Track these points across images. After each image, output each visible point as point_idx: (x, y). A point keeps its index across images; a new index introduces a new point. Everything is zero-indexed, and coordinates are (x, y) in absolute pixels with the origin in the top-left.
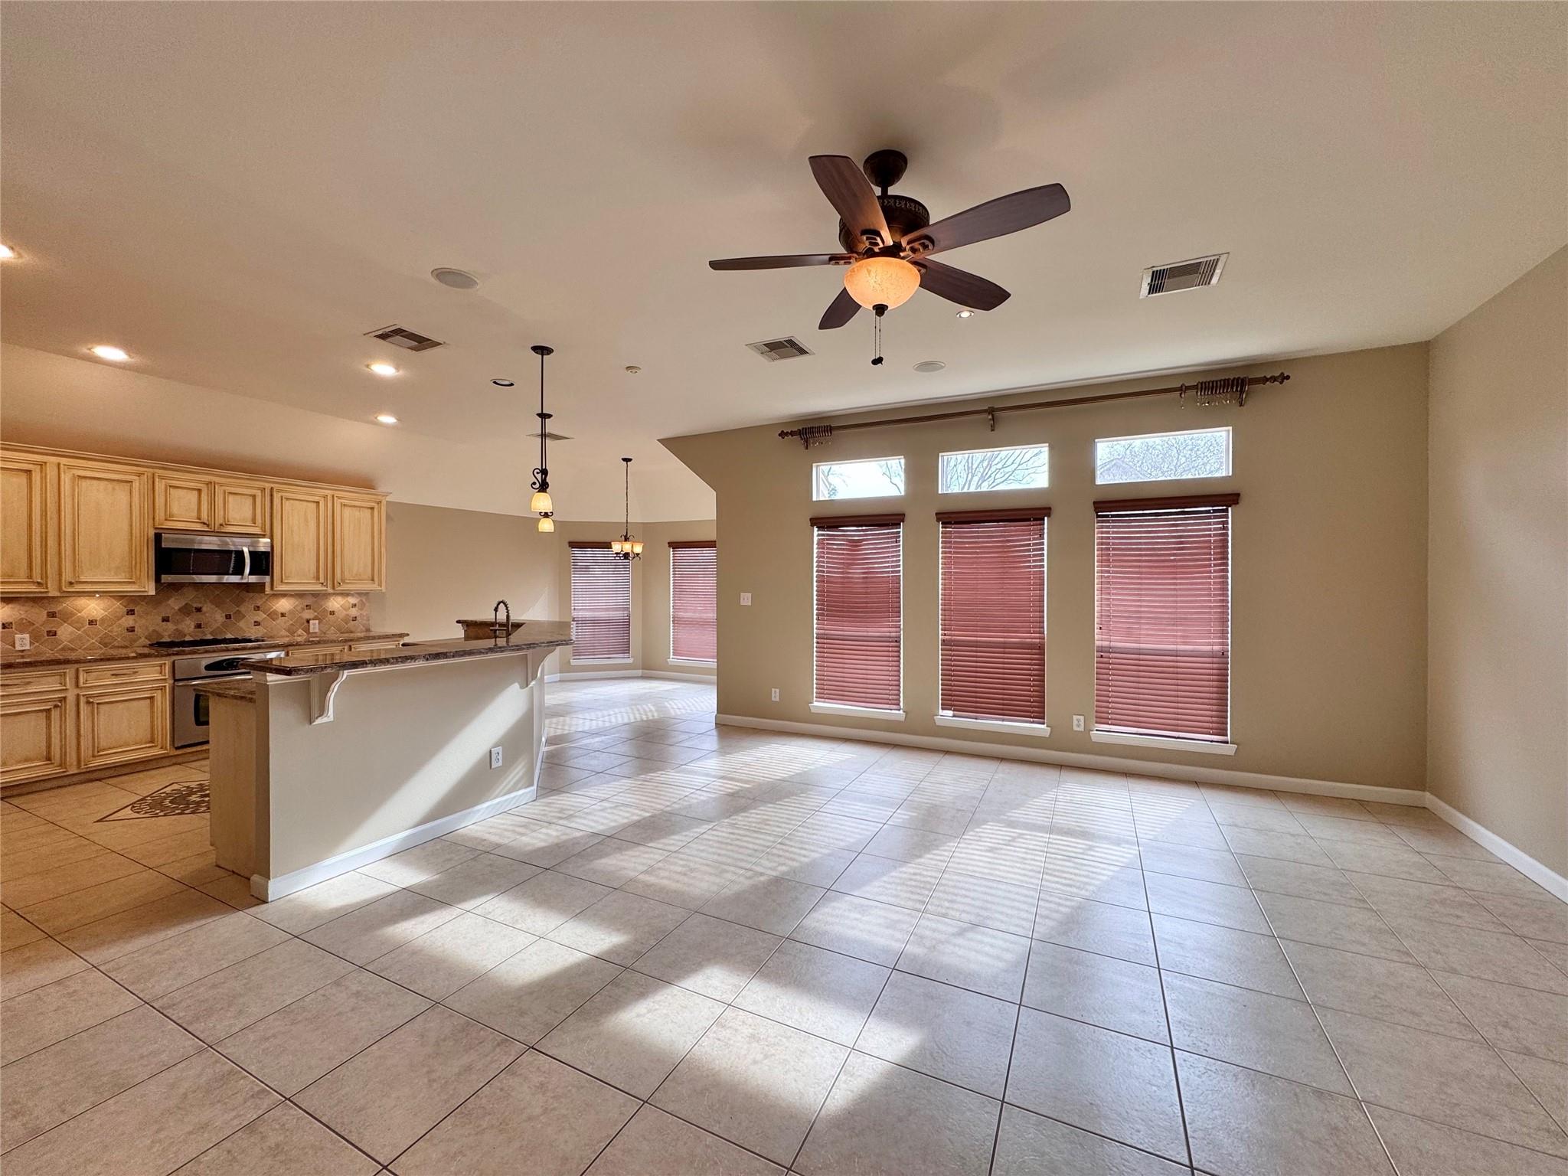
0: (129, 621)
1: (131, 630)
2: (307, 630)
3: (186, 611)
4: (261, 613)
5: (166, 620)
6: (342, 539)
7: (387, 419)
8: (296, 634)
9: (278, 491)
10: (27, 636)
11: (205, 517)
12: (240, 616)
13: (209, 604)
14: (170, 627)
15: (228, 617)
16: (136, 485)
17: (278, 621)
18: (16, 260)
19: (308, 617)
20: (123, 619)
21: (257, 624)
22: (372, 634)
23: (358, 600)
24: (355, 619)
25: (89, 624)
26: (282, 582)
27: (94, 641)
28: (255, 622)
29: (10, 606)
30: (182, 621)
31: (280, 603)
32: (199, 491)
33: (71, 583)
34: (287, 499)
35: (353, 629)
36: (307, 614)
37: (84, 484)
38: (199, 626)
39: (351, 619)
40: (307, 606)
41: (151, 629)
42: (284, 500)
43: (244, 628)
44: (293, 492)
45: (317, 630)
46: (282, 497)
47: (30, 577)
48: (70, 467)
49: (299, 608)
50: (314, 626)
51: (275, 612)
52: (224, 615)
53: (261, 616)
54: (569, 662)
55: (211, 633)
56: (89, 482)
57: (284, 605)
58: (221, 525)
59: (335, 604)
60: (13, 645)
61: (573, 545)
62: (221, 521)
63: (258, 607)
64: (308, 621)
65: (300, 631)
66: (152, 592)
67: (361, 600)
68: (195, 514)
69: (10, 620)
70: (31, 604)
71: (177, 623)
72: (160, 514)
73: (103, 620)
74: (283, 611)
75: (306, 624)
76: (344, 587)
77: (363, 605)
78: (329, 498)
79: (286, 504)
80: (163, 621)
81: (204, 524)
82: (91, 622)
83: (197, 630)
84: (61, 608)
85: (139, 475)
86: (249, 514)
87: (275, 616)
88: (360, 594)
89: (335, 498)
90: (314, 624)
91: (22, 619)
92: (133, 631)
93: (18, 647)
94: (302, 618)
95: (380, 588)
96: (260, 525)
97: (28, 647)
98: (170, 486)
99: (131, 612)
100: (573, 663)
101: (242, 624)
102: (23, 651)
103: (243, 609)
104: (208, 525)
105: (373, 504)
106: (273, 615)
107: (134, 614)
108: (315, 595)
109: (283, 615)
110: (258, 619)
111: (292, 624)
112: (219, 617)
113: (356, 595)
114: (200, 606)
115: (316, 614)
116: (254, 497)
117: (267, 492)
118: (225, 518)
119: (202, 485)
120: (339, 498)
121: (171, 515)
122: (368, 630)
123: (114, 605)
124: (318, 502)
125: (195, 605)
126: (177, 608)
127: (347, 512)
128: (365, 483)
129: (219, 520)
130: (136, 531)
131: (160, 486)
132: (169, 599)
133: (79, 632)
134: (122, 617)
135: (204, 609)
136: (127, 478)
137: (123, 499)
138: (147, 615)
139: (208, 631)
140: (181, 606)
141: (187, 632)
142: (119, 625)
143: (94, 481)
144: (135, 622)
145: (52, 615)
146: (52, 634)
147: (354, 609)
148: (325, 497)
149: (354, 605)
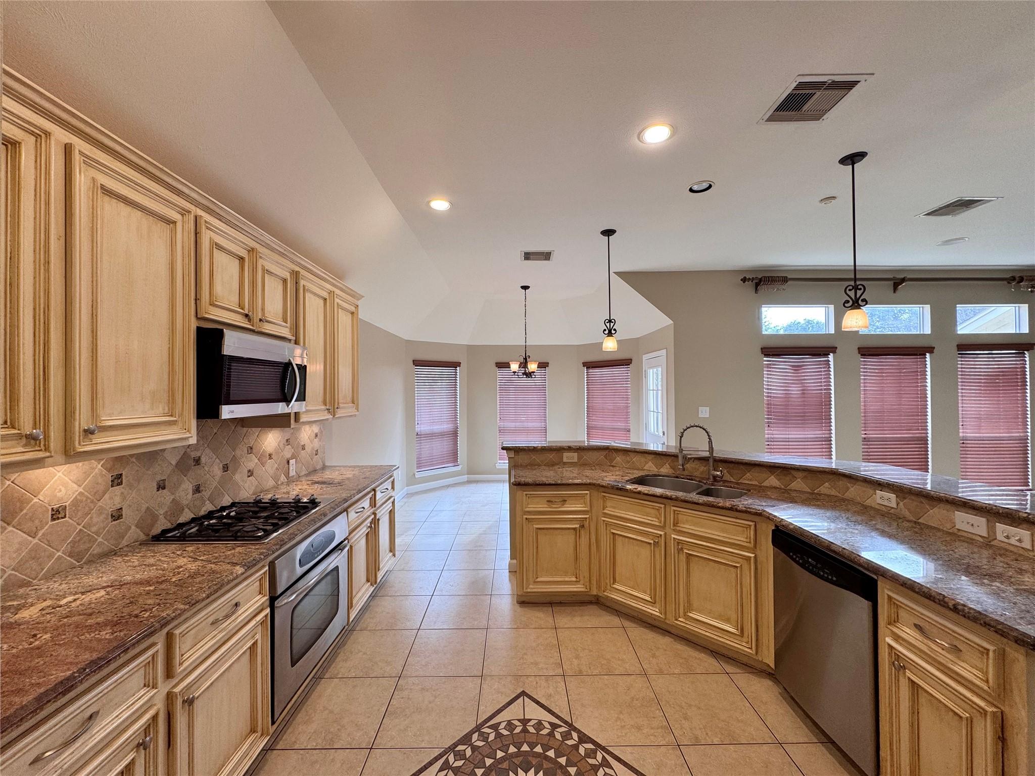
0: (113, 499)
1: (117, 515)
2: (287, 475)
4: (254, 457)
5: (161, 486)
8: (280, 482)
9: (301, 277)
11: (246, 304)
12: (236, 464)
13: (208, 451)
14: (166, 496)
15: (225, 468)
17: (265, 466)
19: (287, 456)
20: (107, 496)
21: (251, 473)
23: (319, 429)
24: (317, 453)
25: (53, 519)
27: (59, 554)
28: (248, 471)
30: (181, 484)
31: (268, 439)
32: (242, 260)
34: (307, 290)
35: (315, 466)
36: (288, 452)
38: (197, 490)
39: (315, 451)
40: (286, 441)
41: (144, 507)
43: (239, 483)
44: (311, 282)
45: (294, 473)
46: (304, 287)
48: (91, 162)
49: (281, 445)
50: (293, 468)
51: (264, 454)
52: (221, 466)
53: (252, 462)
54: (414, 474)
57: (270, 442)
58: (261, 320)
59: (305, 434)
61: (417, 363)
62: (261, 315)
63: (251, 448)
64: (288, 462)
65: (281, 477)
66: (193, 440)
68: (237, 299)
71: (173, 489)
72: (204, 290)
73: (76, 503)
74: (270, 451)
75: (285, 466)
77: (322, 434)
79: (307, 298)
80: (158, 489)
81: (247, 316)
82: (57, 514)
83: (194, 496)
87: (264, 460)
89: (334, 296)
90: (292, 465)
92: (120, 517)
94: (283, 459)
98: (216, 245)
99: (117, 480)
100: (418, 475)
101: (237, 477)
103: (238, 452)
104: (249, 320)
106: (263, 458)
107: (120, 484)
109: (271, 456)
110: (251, 466)
111: (277, 468)
112: (217, 471)
114: (198, 454)
115: (292, 450)
116: (284, 281)
119: (244, 251)
120: (337, 296)
121: (215, 297)
122: (325, 466)
123: (93, 469)
124: (326, 299)
126: (174, 462)
129: (259, 312)
133: (36, 541)
134: (104, 493)
135: (203, 460)
136: (174, 215)
137: (161, 253)
138: (139, 481)
139: (206, 494)
140: (178, 458)
141: (185, 502)
142: (101, 511)
143: (125, 210)
144: (124, 497)
147: (316, 440)
148: (330, 293)
149: (316, 435)
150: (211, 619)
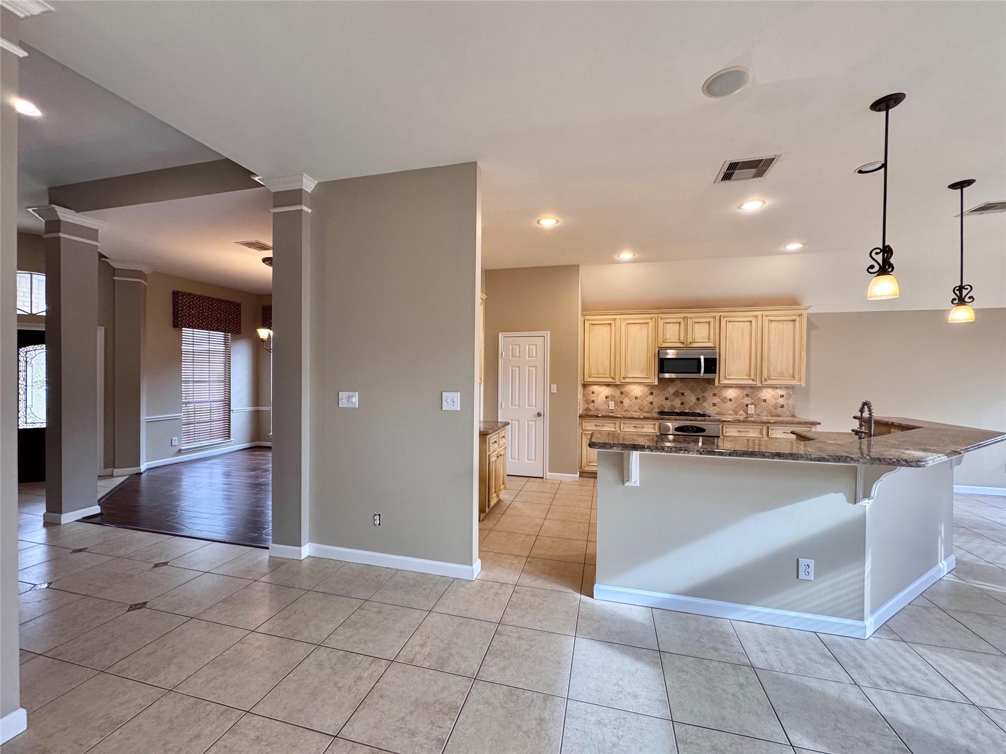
0: (650, 398)
1: (651, 403)
2: (746, 412)
3: (676, 394)
4: (717, 398)
5: (667, 399)
6: (769, 347)
7: (794, 246)
8: (738, 414)
9: (724, 317)
10: (613, 402)
11: (682, 339)
12: (705, 399)
13: (688, 391)
14: (669, 403)
15: (698, 399)
16: (650, 324)
17: (727, 404)
18: (557, 225)
19: (747, 403)
21: (714, 405)
22: (796, 420)
23: (786, 392)
24: (782, 406)
26: (725, 378)
27: (636, 408)
28: (713, 404)
29: (609, 388)
30: (675, 400)
31: (727, 392)
32: (680, 323)
33: (624, 378)
34: (730, 322)
35: (780, 414)
36: (747, 401)
37: (630, 326)
38: (682, 404)
39: (779, 406)
40: (746, 395)
41: (660, 404)
42: (728, 323)
43: (707, 407)
44: (735, 317)
45: (753, 412)
46: (726, 321)
47: (610, 375)
48: (625, 319)
49: (741, 396)
50: (751, 409)
51: (725, 398)
52: (696, 398)
53: (716, 400)
55: (689, 409)
56: (631, 325)
57: (731, 393)
58: (691, 343)
59: (767, 394)
60: (609, 407)
62: (691, 341)
63: (715, 394)
64: (747, 406)
65: (741, 412)
66: (656, 383)
67: (788, 392)
68: (678, 338)
69: (608, 395)
70: (615, 387)
71: (672, 401)
72: (660, 340)
73: (640, 396)
74: (731, 398)
75: (745, 407)
76: (769, 382)
77: (789, 396)
78: (760, 317)
79: (730, 325)
80: (666, 399)
81: (682, 343)
82: (636, 398)
83: (682, 406)
84: (625, 390)
85: (651, 319)
86: (706, 334)
87: (726, 401)
88: (787, 387)
89: (764, 317)
90: (751, 408)
91: (612, 395)
92: (652, 404)
93: (610, 408)
94: (743, 403)
95: (799, 384)
96: (712, 341)
97: (613, 408)
98: (665, 323)
99: (652, 394)
101: (705, 404)
102: (612, 410)
103: (705, 394)
104: (683, 343)
105: (794, 318)
106: (724, 400)
108: (753, 387)
109: (730, 400)
110: (715, 402)
111: (736, 407)
112: (693, 399)
113: (784, 389)
114: (683, 392)
115: (753, 401)
116: (709, 323)
117: (718, 318)
118: (692, 338)
119: (681, 320)
120: (767, 316)
121: (666, 340)
122: (793, 416)
123: (644, 389)
124: (751, 321)
125: (681, 391)
126: (672, 392)
127: (774, 325)
128: (792, 302)
129: (690, 340)
130: (650, 350)
131: (661, 323)
132: (668, 387)
133: (631, 403)
134: (648, 396)
135: (685, 394)
136: (646, 321)
137: (645, 333)
138: (658, 395)
139: (687, 407)
140: (674, 391)
141: (677, 407)
142: (647, 400)
143: (634, 325)
144: (653, 399)
145: (622, 393)
146: (622, 402)
147: (782, 399)
148: (756, 316)
149: (782, 396)
150: (634, 425)
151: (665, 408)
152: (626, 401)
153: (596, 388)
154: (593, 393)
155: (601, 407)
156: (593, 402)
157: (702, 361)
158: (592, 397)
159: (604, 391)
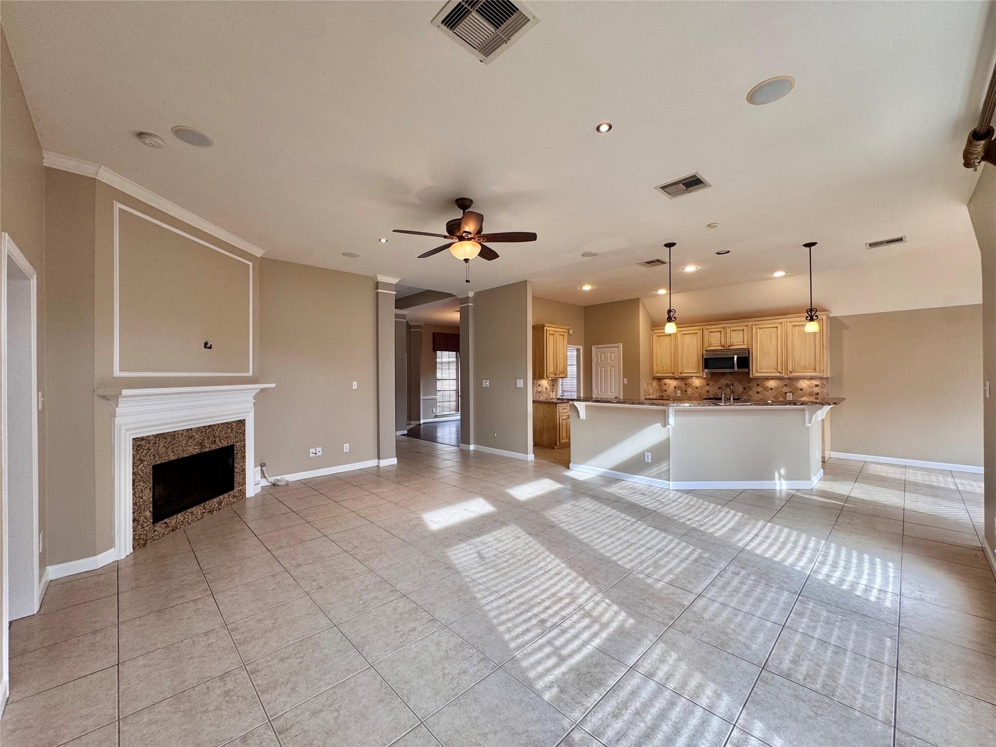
0: (707, 388)
2: (785, 398)
7: (780, 274)
8: (778, 400)
9: (756, 325)
10: (680, 391)
11: (723, 343)
12: (750, 388)
15: (745, 389)
16: (699, 334)
17: (769, 392)
19: (785, 391)
21: (758, 393)
23: (820, 383)
24: (817, 394)
26: (759, 372)
27: (697, 395)
29: (677, 381)
31: (770, 383)
32: (721, 331)
33: (681, 373)
34: (760, 328)
36: (785, 389)
37: (684, 336)
39: (814, 394)
40: (785, 385)
41: (714, 392)
42: (758, 329)
43: (753, 395)
44: (763, 324)
45: (791, 399)
46: (756, 328)
47: (671, 371)
48: (680, 331)
49: (780, 386)
51: (767, 387)
53: (760, 389)
55: (738, 396)
58: (728, 346)
59: (803, 384)
60: (676, 394)
63: (756, 385)
65: (781, 399)
66: (706, 376)
67: (823, 382)
68: (719, 343)
69: (676, 386)
70: (681, 380)
72: (706, 344)
73: (699, 387)
74: (772, 386)
75: (784, 395)
76: (794, 374)
77: (823, 386)
78: (784, 324)
79: (761, 331)
80: (719, 389)
81: (722, 346)
82: (696, 388)
84: (687, 381)
85: (699, 330)
86: (741, 339)
88: (821, 378)
89: (788, 323)
90: (790, 395)
91: (679, 385)
92: (708, 392)
93: (678, 396)
94: (782, 392)
96: (746, 344)
97: (680, 395)
98: (710, 332)
99: (708, 385)
101: (750, 392)
104: (724, 346)
106: (766, 389)
109: (771, 389)
110: (759, 390)
111: (776, 394)
113: (819, 380)
114: (732, 383)
115: (790, 389)
116: (743, 330)
117: (750, 326)
118: (730, 342)
119: (721, 329)
120: (790, 322)
121: (711, 344)
123: (702, 381)
124: (778, 327)
127: (796, 329)
129: (728, 344)
130: (699, 352)
131: (706, 332)
132: (718, 379)
133: (694, 390)
134: (705, 386)
136: (696, 332)
137: (695, 340)
145: (686, 384)
146: (686, 391)
147: (817, 388)
148: (781, 323)
149: (817, 386)
151: (718, 395)
152: (690, 390)
153: (667, 381)
154: (665, 384)
155: (671, 395)
156: (666, 391)
157: (735, 359)
158: (665, 388)
159: (673, 383)
